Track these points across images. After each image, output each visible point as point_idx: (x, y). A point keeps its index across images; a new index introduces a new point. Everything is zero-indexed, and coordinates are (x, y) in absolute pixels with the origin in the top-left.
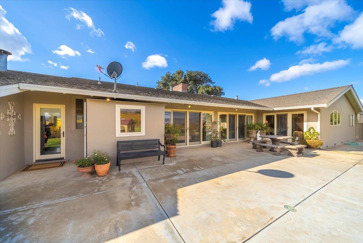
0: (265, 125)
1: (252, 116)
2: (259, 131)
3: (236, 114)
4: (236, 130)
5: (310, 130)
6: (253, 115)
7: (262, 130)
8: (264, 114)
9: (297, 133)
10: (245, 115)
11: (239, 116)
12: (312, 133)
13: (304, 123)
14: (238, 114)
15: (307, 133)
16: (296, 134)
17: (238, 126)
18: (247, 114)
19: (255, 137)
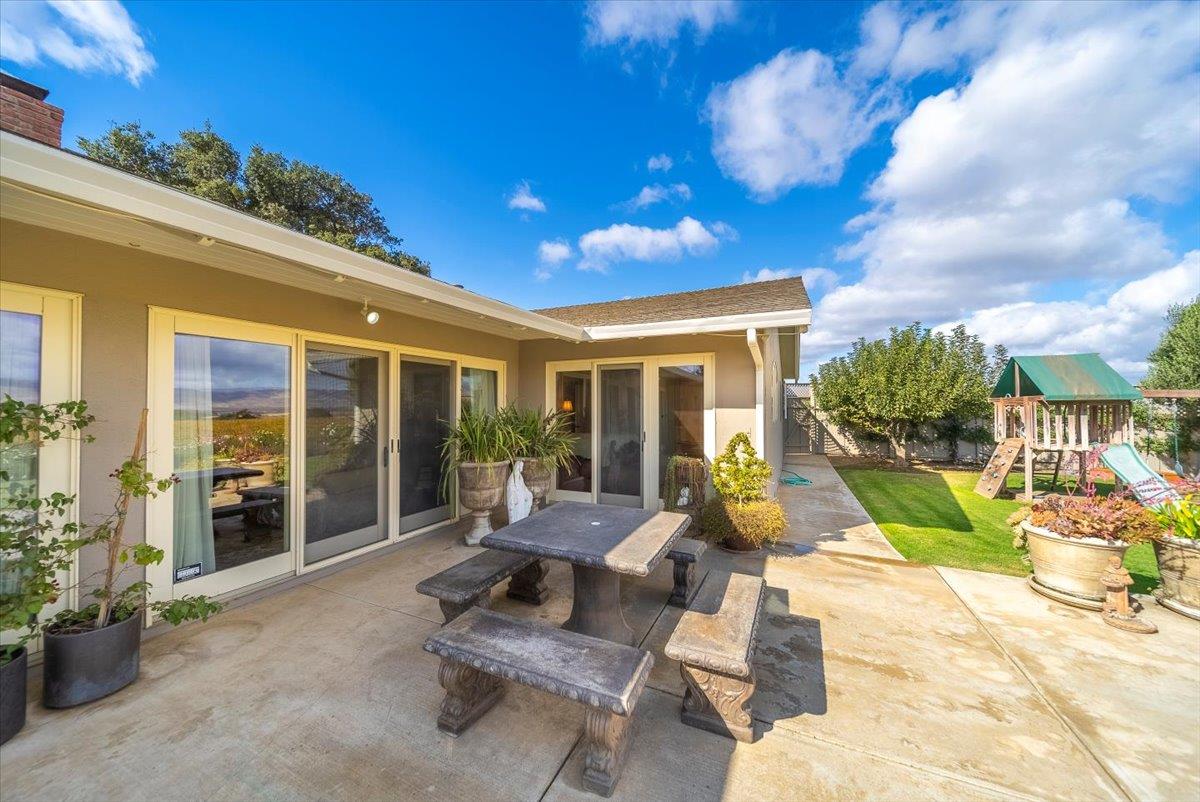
0: (554, 420)
1: (495, 373)
2: (519, 466)
3: (387, 354)
4: (386, 463)
5: (732, 448)
6: (500, 366)
7: (532, 452)
8: (548, 364)
9: (686, 467)
10: (454, 363)
11: (407, 365)
12: (742, 466)
13: (706, 412)
14: (396, 352)
15: (723, 465)
16: (682, 472)
17: (395, 434)
18: (463, 361)
19: (496, 501)
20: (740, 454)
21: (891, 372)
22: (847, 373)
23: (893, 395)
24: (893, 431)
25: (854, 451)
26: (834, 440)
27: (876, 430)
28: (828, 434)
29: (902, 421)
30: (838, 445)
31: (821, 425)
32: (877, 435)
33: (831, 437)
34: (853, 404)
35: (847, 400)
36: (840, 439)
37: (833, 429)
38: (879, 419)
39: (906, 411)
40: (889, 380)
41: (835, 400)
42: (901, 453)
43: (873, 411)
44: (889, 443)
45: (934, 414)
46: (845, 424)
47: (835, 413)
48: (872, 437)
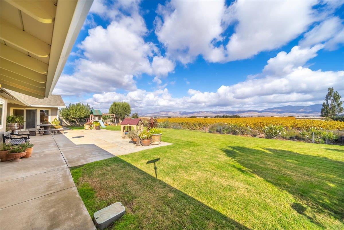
15: (53, 122)
20: (56, 121)
21: (76, 110)
22: (68, 110)
23: (76, 114)
24: (76, 120)
25: (69, 124)
26: (64, 123)
27: (73, 120)
28: (63, 121)
29: (78, 118)
30: (65, 123)
31: (61, 120)
32: (73, 121)
33: (64, 122)
34: (69, 115)
35: (68, 115)
36: (66, 122)
37: (64, 120)
38: (74, 118)
39: (78, 116)
40: (76, 112)
41: (65, 114)
42: (78, 124)
43: (73, 117)
44: (76, 122)
45: (83, 117)
46: (67, 119)
47: (65, 117)
48: (73, 122)
